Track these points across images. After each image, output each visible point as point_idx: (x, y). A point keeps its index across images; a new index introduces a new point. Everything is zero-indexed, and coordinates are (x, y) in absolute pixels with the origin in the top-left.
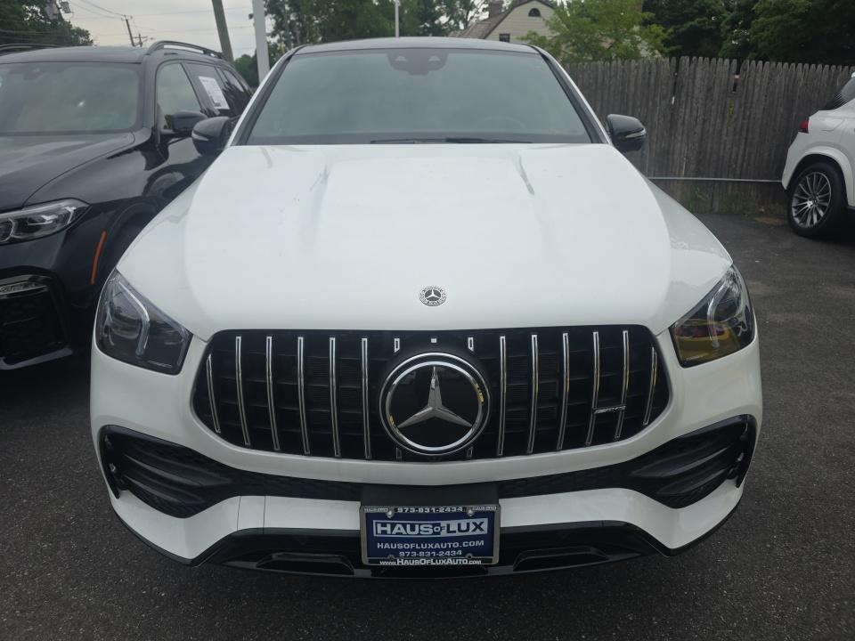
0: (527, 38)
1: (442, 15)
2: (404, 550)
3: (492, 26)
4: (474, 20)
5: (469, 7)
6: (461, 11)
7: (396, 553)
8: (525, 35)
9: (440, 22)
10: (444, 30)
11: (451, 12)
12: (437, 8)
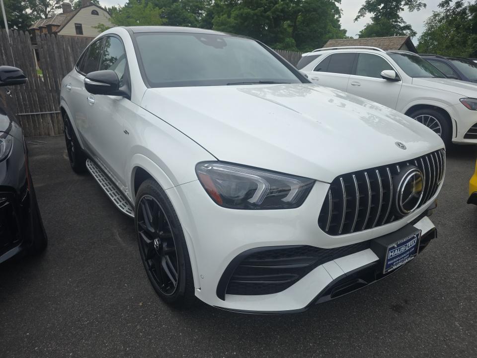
0: (99, 28)
1: (27, 8)
2: (394, 262)
3: (69, 18)
4: (51, 13)
5: (47, 5)
6: (41, 7)
7: (392, 264)
8: (97, 25)
9: (26, 12)
10: (31, 18)
11: (34, 7)
12: (23, 3)
